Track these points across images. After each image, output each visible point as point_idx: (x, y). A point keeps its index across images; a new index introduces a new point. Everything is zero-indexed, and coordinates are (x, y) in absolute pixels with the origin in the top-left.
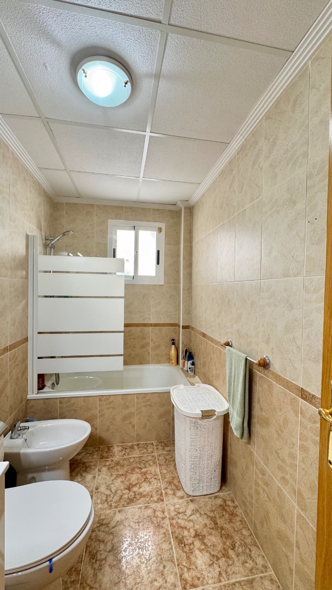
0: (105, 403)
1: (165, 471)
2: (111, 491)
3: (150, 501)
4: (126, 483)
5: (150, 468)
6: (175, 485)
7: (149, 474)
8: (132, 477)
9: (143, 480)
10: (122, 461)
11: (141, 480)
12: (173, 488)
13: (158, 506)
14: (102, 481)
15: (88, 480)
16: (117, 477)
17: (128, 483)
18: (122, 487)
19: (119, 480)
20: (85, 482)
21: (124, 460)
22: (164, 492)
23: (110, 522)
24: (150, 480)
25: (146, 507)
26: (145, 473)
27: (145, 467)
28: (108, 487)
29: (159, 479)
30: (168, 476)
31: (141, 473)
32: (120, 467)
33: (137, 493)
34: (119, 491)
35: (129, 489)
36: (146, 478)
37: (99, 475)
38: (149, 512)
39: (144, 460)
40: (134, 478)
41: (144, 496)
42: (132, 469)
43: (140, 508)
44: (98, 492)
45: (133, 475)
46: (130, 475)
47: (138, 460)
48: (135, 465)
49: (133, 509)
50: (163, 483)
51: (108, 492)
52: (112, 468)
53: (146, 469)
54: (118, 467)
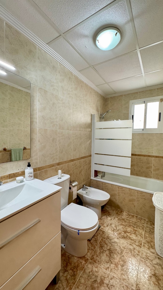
0: (121, 190)
1: (147, 236)
2: (117, 229)
3: (134, 243)
4: (124, 229)
5: (139, 230)
6: (151, 245)
7: (137, 232)
8: (128, 228)
9: (133, 233)
10: (125, 219)
11: (132, 232)
12: (149, 246)
13: (137, 248)
14: (114, 223)
15: (108, 219)
16: (121, 224)
17: (125, 230)
18: (122, 230)
19: (122, 226)
20: (107, 219)
21: (127, 220)
22: (143, 244)
23: (112, 239)
24: (137, 235)
25: (131, 245)
26: (136, 231)
27: (137, 228)
28: (116, 226)
29: (143, 237)
30: (149, 239)
31: (134, 229)
32: (124, 221)
33: (128, 236)
34: (120, 231)
35: (125, 232)
36: (136, 233)
37: (113, 220)
38: (131, 247)
39: (137, 225)
40: (129, 229)
41: (131, 240)
42: (129, 225)
43: (128, 243)
44: (111, 226)
45: (129, 228)
46: (128, 227)
47: (134, 223)
48: (131, 224)
49: (124, 241)
50: (144, 240)
51: (115, 228)
52: (120, 220)
53: (137, 229)
54: (123, 221)
